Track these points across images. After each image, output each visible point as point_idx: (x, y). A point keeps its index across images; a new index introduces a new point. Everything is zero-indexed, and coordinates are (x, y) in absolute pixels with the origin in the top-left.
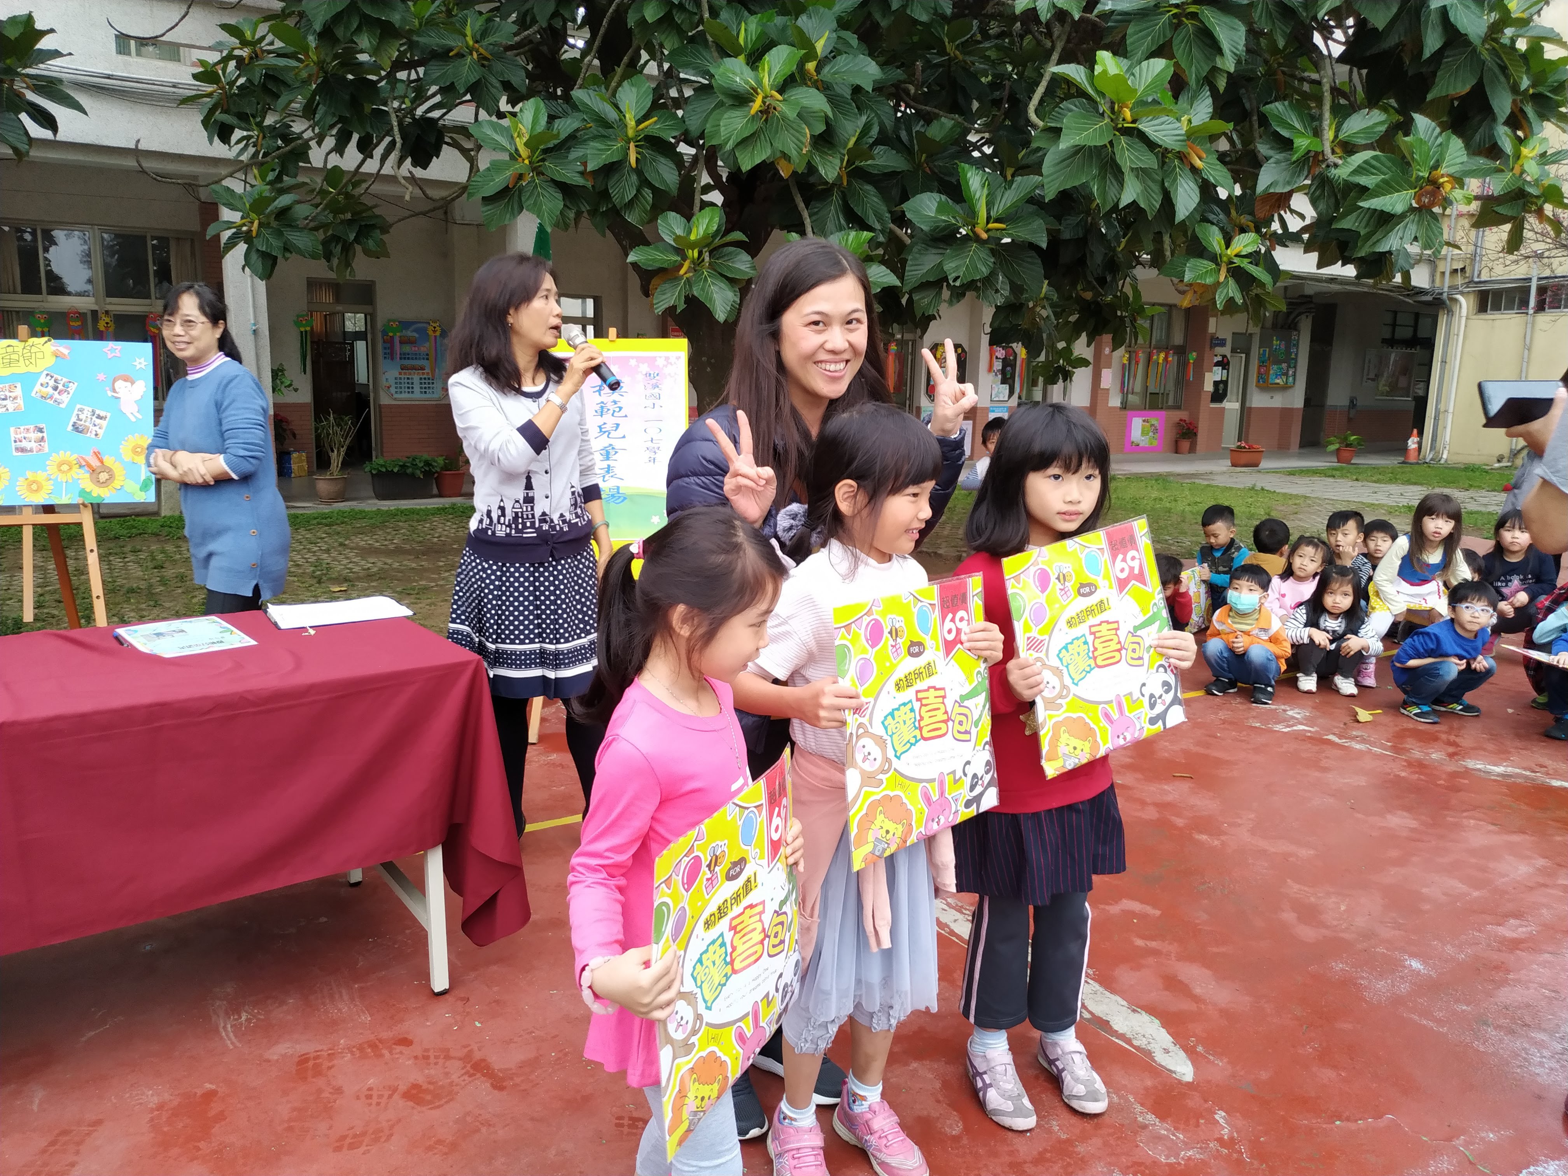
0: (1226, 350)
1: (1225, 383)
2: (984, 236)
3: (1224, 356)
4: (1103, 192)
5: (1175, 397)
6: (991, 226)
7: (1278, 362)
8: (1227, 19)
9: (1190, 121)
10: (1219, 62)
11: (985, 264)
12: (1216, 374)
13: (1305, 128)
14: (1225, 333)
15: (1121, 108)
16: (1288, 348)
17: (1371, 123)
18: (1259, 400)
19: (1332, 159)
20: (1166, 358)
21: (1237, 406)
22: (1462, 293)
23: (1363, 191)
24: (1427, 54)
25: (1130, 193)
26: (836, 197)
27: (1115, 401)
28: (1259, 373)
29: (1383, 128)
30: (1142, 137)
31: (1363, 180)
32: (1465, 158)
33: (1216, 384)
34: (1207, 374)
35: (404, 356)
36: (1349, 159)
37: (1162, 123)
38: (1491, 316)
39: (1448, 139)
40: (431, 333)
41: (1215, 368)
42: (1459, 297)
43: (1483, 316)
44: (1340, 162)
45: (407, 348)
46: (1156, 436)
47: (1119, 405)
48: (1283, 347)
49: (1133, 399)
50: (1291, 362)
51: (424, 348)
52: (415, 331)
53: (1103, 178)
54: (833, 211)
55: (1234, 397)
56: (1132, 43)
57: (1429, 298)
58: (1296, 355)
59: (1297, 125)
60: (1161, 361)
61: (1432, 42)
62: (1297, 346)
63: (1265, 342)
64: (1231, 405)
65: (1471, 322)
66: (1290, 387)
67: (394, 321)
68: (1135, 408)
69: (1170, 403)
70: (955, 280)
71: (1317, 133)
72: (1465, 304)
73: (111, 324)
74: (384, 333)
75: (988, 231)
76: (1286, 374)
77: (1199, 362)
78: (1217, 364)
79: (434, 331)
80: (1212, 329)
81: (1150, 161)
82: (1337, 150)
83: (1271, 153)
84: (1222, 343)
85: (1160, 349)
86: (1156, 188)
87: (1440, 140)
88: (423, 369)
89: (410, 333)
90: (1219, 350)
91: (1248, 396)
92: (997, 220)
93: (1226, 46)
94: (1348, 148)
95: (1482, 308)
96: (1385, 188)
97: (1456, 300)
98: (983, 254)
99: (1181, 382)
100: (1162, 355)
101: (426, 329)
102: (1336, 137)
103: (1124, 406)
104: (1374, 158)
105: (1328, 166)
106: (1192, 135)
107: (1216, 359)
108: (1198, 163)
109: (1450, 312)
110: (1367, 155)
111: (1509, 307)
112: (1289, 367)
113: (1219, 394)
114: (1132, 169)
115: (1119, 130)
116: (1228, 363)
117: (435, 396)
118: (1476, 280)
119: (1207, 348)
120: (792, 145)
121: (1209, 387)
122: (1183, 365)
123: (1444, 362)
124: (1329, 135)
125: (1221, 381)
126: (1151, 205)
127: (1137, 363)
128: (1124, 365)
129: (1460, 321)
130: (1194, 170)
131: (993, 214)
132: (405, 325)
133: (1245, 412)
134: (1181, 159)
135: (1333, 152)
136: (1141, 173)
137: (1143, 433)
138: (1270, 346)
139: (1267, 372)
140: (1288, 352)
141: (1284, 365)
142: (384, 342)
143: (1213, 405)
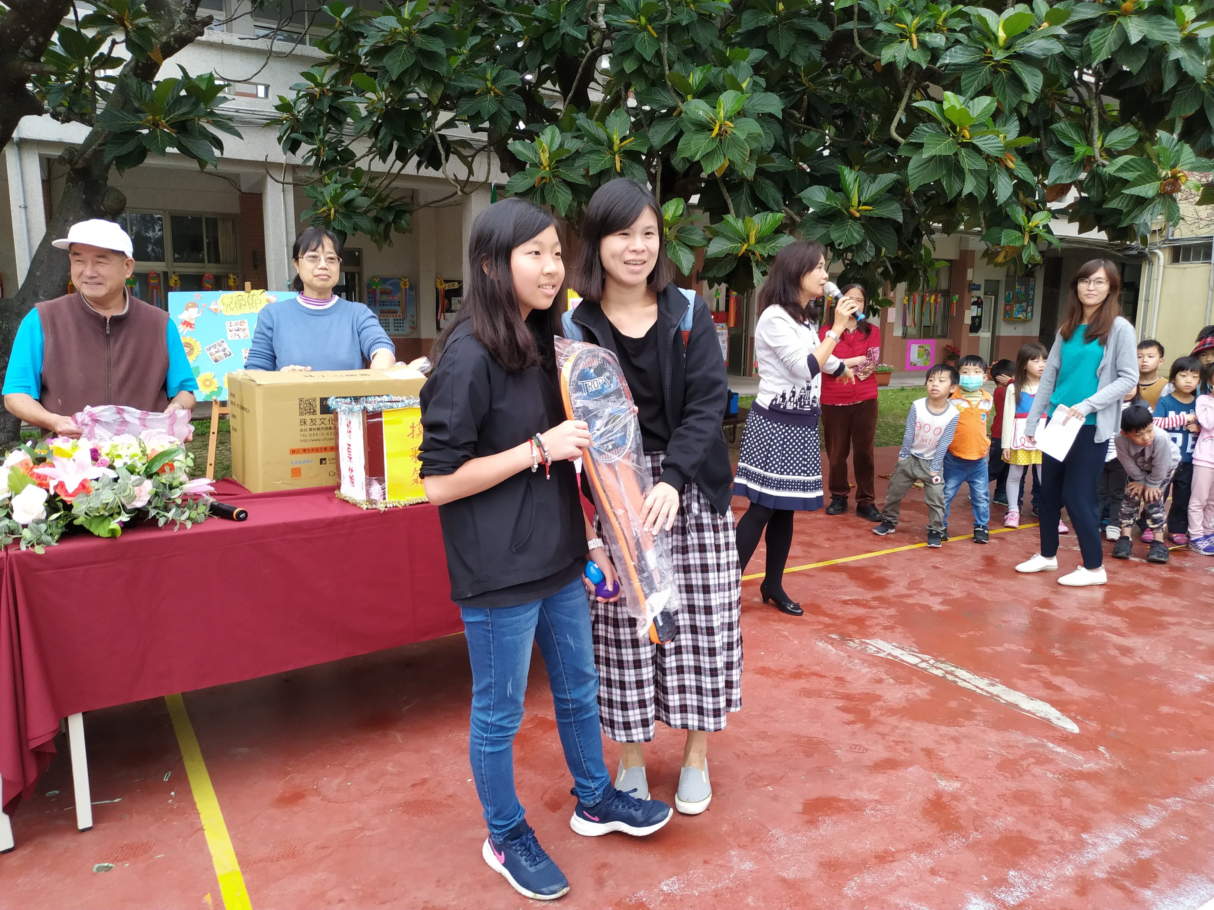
0: (980, 293)
1: (980, 318)
2: (858, 215)
3: (979, 298)
4: (951, 187)
5: (943, 328)
6: (860, 208)
7: (1020, 302)
8: (1028, 69)
9: (1005, 137)
10: (1024, 97)
11: (859, 234)
12: (973, 311)
13: (1081, 140)
14: (979, 281)
15: (961, 129)
16: (1027, 292)
17: (1126, 136)
18: (1005, 330)
19: (1101, 160)
20: (936, 300)
21: (988, 335)
22: (1160, 248)
23: (1125, 183)
24: (1166, 90)
25: (969, 186)
26: (746, 189)
27: (898, 332)
28: (1005, 310)
29: (1135, 139)
30: (976, 149)
31: (1124, 175)
32: (1194, 160)
33: (973, 318)
34: (967, 312)
35: (383, 303)
36: (1114, 161)
37: (988, 139)
38: (1183, 265)
39: (1182, 147)
40: (402, 286)
41: (972, 307)
42: (1157, 251)
43: (1176, 265)
44: (1106, 163)
45: (384, 298)
46: (929, 358)
47: (901, 335)
48: (1023, 290)
49: (912, 331)
50: (1030, 302)
51: (397, 297)
52: (390, 285)
53: (949, 175)
54: (744, 197)
55: (987, 330)
56: (965, 85)
57: (1134, 252)
58: (1033, 296)
59: (1075, 138)
60: (932, 302)
61: (1170, 82)
62: (1033, 289)
63: (1009, 286)
64: (985, 335)
65: (1167, 270)
66: (1029, 320)
67: (376, 277)
68: (913, 337)
69: (939, 333)
70: (839, 245)
71: (1090, 143)
72: (1162, 257)
73: (178, 281)
74: (369, 286)
75: (858, 211)
76: (1026, 311)
77: (961, 301)
78: (974, 303)
79: (405, 285)
80: (969, 277)
81: (981, 165)
82: (1103, 154)
83: (1057, 156)
84: (978, 288)
85: (931, 293)
86: (984, 183)
87: (1177, 148)
88: (396, 312)
89: (388, 287)
90: (976, 293)
91: (997, 327)
92: (864, 204)
93: (1030, 87)
94: (1111, 154)
95: (1175, 259)
96: (1140, 181)
97: (1155, 254)
98: (857, 226)
99: (947, 317)
100: (933, 297)
101: (398, 283)
102: (1103, 145)
103: (905, 336)
104: (1131, 160)
105: (1098, 166)
106: (1007, 147)
107: (973, 300)
108: (1011, 165)
109: (1151, 263)
110: (1127, 158)
111: (1197, 258)
112: (1028, 305)
113: (976, 326)
114: (970, 170)
115: (959, 144)
116: (982, 302)
117: (405, 332)
118: (1171, 238)
119: (966, 292)
120: (738, 157)
121: (968, 321)
122: (948, 305)
123: (1147, 300)
124: (1098, 144)
125: (977, 317)
126: (980, 194)
127: (914, 303)
128: (905, 305)
129: (1158, 270)
130: (1007, 169)
131: (862, 200)
132: (384, 280)
133: (995, 340)
134: (998, 162)
135: (1101, 156)
136: (976, 173)
137: (919, 356)
138: (1013, 289)
139: (1012, 309)
140: (1027, 293)
141: (1024, 304)
142: (369, 293)
143: (971, 335)
